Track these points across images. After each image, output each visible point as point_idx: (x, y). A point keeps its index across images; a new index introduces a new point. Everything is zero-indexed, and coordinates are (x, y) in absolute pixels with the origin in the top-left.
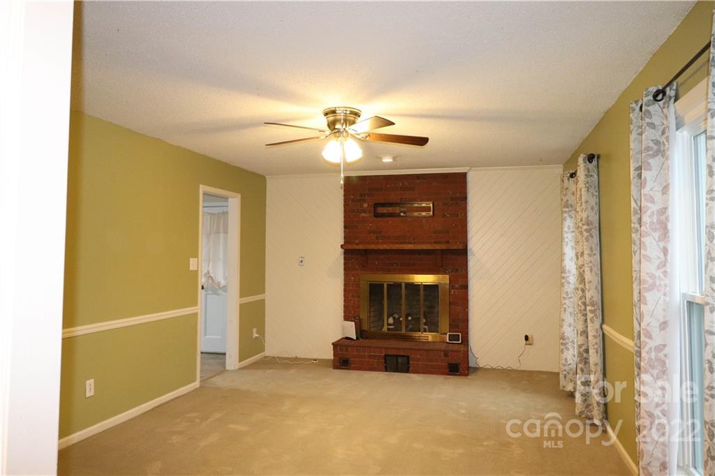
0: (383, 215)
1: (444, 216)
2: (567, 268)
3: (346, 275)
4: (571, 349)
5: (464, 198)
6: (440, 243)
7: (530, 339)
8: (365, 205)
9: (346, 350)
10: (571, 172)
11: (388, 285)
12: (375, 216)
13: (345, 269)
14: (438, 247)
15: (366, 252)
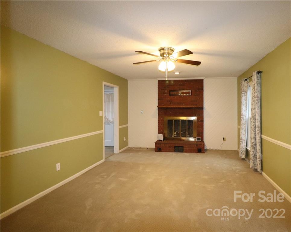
0: (172, 95)
1: (195, 95)
2: (243, 114)
3: (159, 117)
4: (244, 143)
5: (202, 89)
6: (193, 105)
7: (225, 139)
8: (166, 91)
9: (160, 145)
10: (245, 79)
11: (175, 121)
12: (170, 95)
13: (158, 115)
14: (193, 106)
15: (167, 108)
